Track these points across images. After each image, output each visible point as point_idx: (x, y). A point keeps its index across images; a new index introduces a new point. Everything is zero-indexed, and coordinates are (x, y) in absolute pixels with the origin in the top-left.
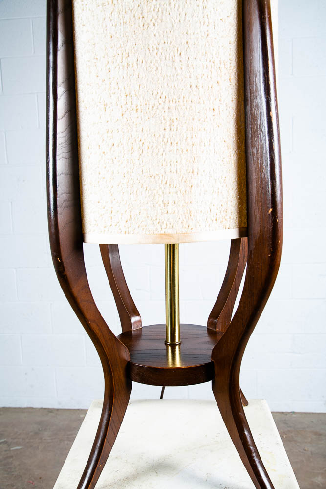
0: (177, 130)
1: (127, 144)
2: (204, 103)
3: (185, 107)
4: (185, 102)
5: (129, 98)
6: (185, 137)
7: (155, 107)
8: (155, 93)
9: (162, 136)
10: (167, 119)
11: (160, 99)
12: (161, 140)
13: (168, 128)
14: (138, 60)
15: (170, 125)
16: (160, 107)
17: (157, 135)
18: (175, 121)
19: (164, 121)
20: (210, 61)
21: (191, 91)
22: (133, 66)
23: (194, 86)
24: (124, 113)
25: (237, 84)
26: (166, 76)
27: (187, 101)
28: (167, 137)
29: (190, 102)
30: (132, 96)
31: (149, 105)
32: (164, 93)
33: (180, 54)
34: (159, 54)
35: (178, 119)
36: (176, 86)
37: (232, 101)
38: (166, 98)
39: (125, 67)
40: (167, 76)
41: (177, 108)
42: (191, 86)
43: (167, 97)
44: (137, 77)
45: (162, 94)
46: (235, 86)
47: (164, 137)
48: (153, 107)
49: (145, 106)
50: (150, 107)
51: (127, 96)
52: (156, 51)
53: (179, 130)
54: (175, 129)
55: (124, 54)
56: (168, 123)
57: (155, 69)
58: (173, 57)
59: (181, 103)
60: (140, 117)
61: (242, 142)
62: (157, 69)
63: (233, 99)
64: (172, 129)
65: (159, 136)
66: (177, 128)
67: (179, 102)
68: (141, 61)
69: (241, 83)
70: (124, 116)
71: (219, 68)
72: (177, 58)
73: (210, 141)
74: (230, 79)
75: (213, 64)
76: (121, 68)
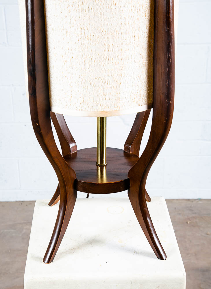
0: (112, 51)
1: (82, 58)
2: (129, 33)
3: (117, 37)
4: (118, 34)
5: (83, 31)
6: (117, 55)
7: (99, 37)
8: (100, 29)
9: (103, 55)
10: (107, 45)
11: (102, 33)
12: (102, 57)
13: (107, 50)
14: (89, 8)
15: (108, 48)
16: (102, 37)
17: (100, 54)
18: (111, 46)
19: (104, 46)
20: (133, 7)
21: (121, 26)
22: (86, 11)
23: (123, 24)
24: (79, 39)
25: (150, 17)
26: (106, 18)
27: (119, 33)
28: (106, 55)
29: (121, 34)
30: (85, 30)
31: (95, 36)
32: (105, 29)
33: (115, 4)
34: (102, 4)
35: (113, 44)
36: (112, 24)
37: (146, 28)
38: (106, 31)
39: (81, 11)
40: (107, 18)
41: (112, 38)
42: (121, 24)
43: (107, 31)
44: (88, 18)
45: (103, 29)
46: (148, 18)
47: (104, 55)
48: (98, 37)
49: (93, 36)
50: (97, 37)
51: (81, 29)
52: (100, 2)
53: (113, 51)
54: (111, 51)
55: (80, 2)
56: (107, 47)
57: (100, 13)
58: (111, 6)
59: (115, 35)
60: (89, 43)
61: (152, 52)
62: (101, 13)
63: (147, 27)
64: (109, 51)
65: (101, 54)
66: (113, 50)
67: (114, 34)
68: (91, 9)
69: (152, 15)
70: (79, 41)
71: (139, 9)
72: (113, 7)
73: (132, 56)
74: (145, 15)
75: (135, 8)
76: (78, 11)
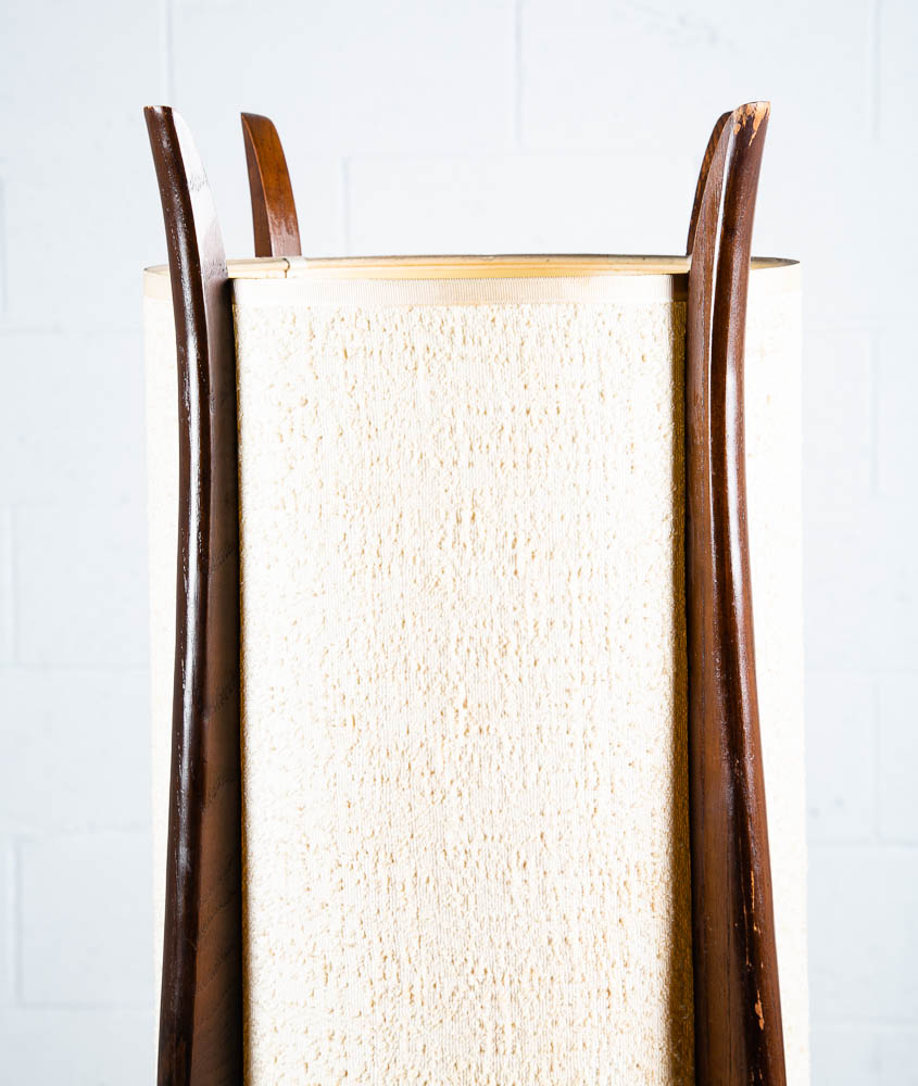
0: (513, 1053)
1: (384, 1079)
2: (583, 979)
3: (535, 994)
4: (535, 982)
5: (392, 968)
6: (534, 1069)
7: (459, 995)
8: (460, 960)
9: (474, 1068)
10: (489, 1025)
11: (471, 977)
12: (471, 1078)
13: (490, 1048)
14: (416, 875)
15: (494, 1040)
16: (472, 995)
17: (463, 1065)
18: (508, 1029)
19: (479, 1031)
20: (601, 873)
21: (550, 952)
22: (403, 889)
23: (557, 939)
24: (376, 999)
25: (672, 912)
26: (487, 917)
27: (539, 979)
28: (486, 1070)
29: (548, 980)
30: (398, 961)
31: (442, 988)
32: (481, 961)
33: (525, 865)
34: (472, 863)
35: (517, 1024)
36: (513, 943)
37: (658, 956)
38: (486, 972)
39: (384, 888)
40: (490, 918)
41: (513, 998)
42: (550, 941)
43: (489, 970)
44: (414, 916)
45: (476, 962)
46: (666, 916)
47: (480, 1069)
48: (453, 994)
49: (432, 990)
50: (447, 994)
51: (385, 958)
52: (463, 857)
53: (518, 1050)
54: (509, 1051)
55: (382, 855)
56: (490, 1035)
57: (460, 899)
58: (507, 872)
59: (526, 985)
60: (418, 1016)
61: (687, 1054)
62: (466, 901)
64: (501, 1050)
65: (466, 1066)
66: (515, 1047)
67: (519, 982)
68: (425, 880)
69: (683, 903)
70: (376, 1007)
71: (624, 884)
72: (516, 876)
73: (597, 1074)
74: (653, 906)
75: (607, 879)
76: (373, 886)
